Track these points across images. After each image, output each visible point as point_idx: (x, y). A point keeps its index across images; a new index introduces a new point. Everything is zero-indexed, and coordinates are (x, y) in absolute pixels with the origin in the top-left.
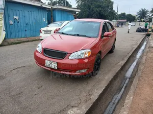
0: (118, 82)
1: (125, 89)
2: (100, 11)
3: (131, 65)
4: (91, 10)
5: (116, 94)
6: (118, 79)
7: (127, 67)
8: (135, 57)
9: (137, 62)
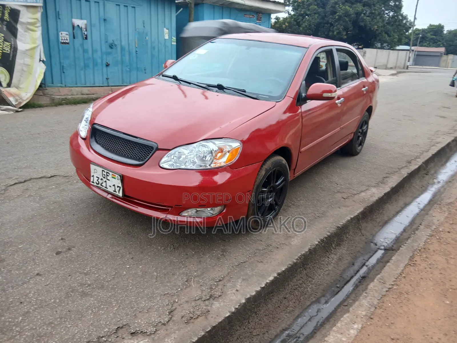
0: (340, 259)
1: (356, 286)
2: (358, 14)
3: (406, 205)
4: (328, 8)
5: (318, 301)
6: (343, 250)
7: (390, 208)
8: (434, 176)
9: (434, 196)
